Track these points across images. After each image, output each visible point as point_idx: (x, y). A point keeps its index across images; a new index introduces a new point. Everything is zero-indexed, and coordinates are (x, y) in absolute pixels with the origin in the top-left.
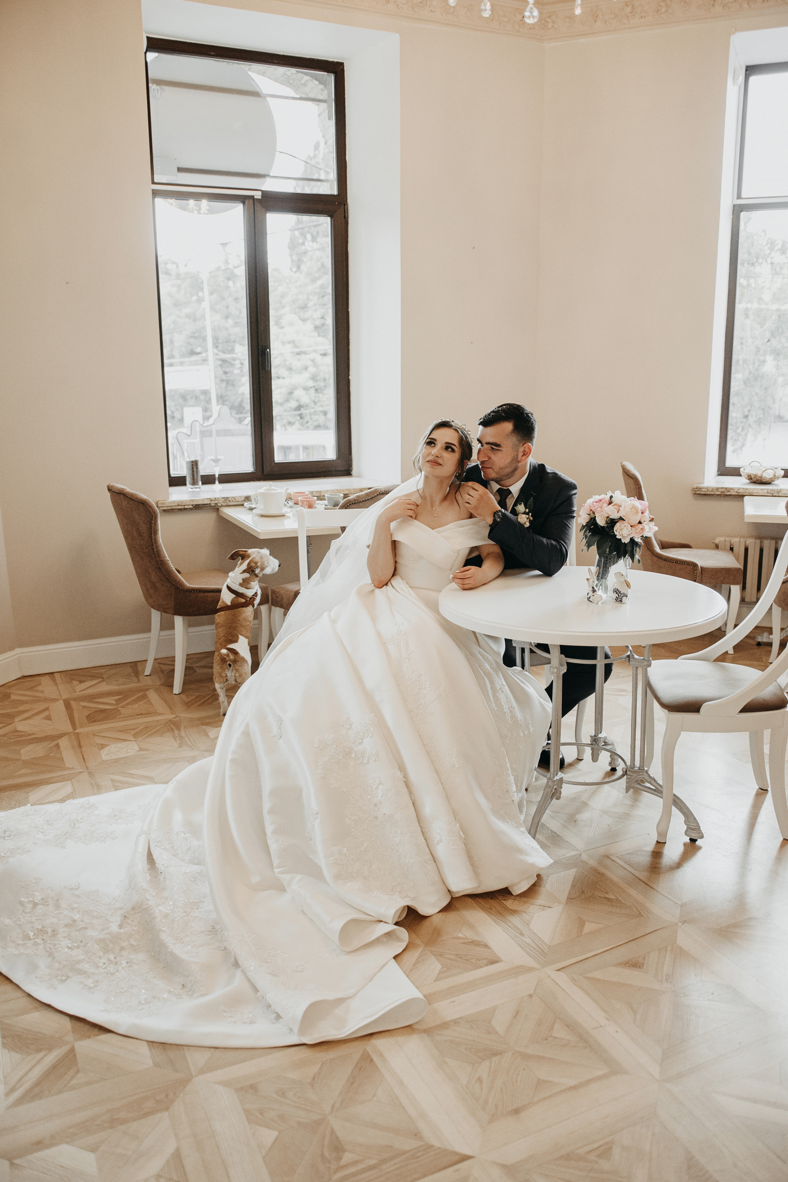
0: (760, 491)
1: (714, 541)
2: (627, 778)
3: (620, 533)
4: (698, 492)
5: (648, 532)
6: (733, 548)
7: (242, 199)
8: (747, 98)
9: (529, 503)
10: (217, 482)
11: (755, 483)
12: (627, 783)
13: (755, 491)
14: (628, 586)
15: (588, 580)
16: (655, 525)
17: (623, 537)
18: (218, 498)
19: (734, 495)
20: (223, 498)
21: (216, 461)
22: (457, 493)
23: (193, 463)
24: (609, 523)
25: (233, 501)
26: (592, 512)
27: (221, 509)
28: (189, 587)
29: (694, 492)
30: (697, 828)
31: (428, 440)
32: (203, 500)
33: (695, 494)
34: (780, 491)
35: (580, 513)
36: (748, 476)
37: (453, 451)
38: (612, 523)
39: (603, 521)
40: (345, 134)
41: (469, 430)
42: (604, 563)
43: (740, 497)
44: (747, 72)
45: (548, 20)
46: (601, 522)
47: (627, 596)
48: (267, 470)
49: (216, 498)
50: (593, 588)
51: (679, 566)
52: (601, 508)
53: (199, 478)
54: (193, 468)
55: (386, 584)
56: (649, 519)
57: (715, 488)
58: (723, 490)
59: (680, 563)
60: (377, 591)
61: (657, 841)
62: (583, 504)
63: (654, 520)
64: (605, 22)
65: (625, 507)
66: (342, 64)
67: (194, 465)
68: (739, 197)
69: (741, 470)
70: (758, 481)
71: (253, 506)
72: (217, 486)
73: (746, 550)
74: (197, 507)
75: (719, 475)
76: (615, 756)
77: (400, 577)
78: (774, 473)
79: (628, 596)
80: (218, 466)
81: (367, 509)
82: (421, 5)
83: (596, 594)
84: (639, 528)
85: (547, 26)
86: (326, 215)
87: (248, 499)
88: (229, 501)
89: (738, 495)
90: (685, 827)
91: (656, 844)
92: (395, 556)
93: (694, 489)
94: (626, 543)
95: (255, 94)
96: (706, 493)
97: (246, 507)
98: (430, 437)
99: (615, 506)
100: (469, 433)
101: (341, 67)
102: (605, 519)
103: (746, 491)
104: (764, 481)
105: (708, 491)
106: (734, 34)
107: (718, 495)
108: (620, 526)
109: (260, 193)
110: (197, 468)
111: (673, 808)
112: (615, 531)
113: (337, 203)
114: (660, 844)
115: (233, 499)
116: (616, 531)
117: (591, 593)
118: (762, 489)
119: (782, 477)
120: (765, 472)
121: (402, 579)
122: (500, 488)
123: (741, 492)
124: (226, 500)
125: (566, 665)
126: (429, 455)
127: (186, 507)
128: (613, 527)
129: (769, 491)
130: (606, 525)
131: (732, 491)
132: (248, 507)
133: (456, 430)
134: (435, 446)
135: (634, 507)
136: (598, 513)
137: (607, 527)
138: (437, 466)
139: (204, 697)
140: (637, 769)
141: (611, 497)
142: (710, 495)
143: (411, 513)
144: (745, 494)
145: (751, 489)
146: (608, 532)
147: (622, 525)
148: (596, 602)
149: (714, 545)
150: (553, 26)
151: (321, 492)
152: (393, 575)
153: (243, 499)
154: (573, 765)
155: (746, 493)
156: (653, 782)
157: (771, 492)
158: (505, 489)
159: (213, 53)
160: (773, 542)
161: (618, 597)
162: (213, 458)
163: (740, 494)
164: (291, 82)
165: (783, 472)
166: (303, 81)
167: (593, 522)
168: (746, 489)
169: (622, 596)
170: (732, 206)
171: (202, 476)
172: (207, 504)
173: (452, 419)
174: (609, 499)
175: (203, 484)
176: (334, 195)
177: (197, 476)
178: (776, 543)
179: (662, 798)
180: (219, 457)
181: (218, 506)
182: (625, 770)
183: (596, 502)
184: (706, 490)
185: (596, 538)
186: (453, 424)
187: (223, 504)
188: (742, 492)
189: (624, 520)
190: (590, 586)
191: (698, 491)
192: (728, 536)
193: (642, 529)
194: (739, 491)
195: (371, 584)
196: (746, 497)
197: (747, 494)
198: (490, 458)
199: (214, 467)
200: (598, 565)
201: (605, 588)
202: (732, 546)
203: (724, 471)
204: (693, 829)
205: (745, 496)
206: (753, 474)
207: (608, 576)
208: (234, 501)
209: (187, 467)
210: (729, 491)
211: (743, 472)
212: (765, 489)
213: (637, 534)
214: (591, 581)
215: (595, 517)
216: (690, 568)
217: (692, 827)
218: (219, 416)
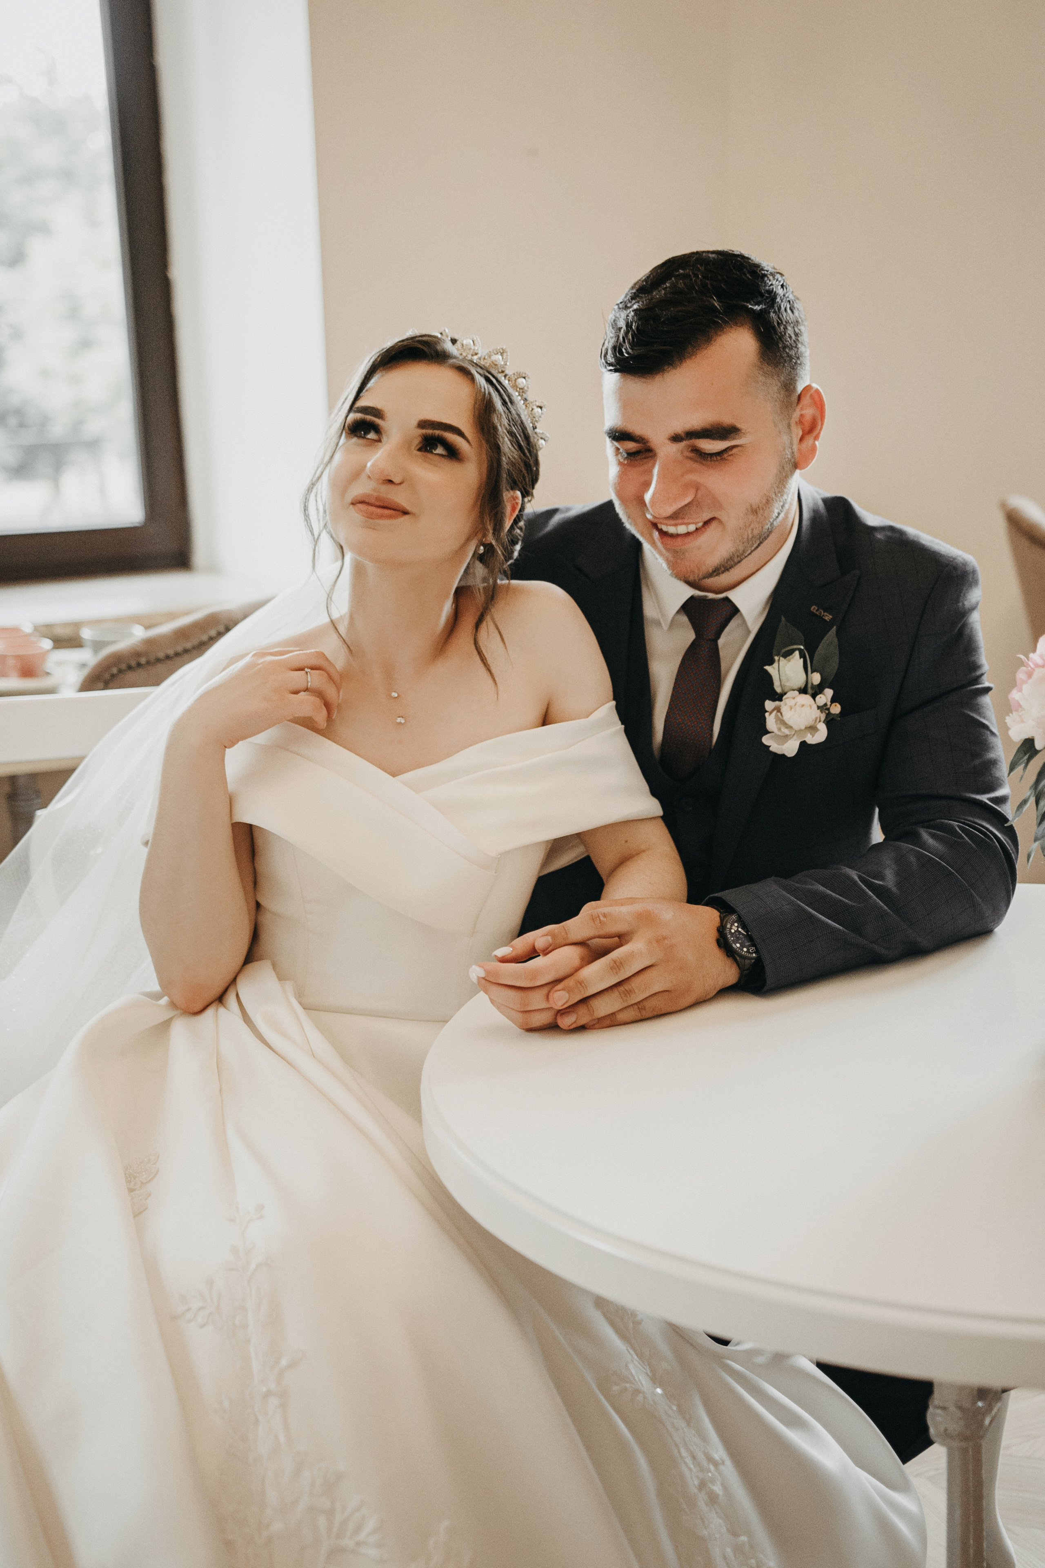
9: (821, 650)
22: (484, 626)
31: (353, 416)
37: (453, 453)
41: (521, 370)
55: (220, 999)
60: (180, 1028)
77: (274, 966)
81: (155, 691)
92: (255, 883)
98: (361, 403)
100: (521, 382)
121: (281, 977)
122: (692, 598)
126: (356, 474)
133: (463, 371)
134: (379, 441)
138: (390, 517)
143: (306, 705)
152: (250, 958)
158: (713, 600)
173: (450, 333)
186: (448, 346)
195: (157, 997)
198: (697, 487)
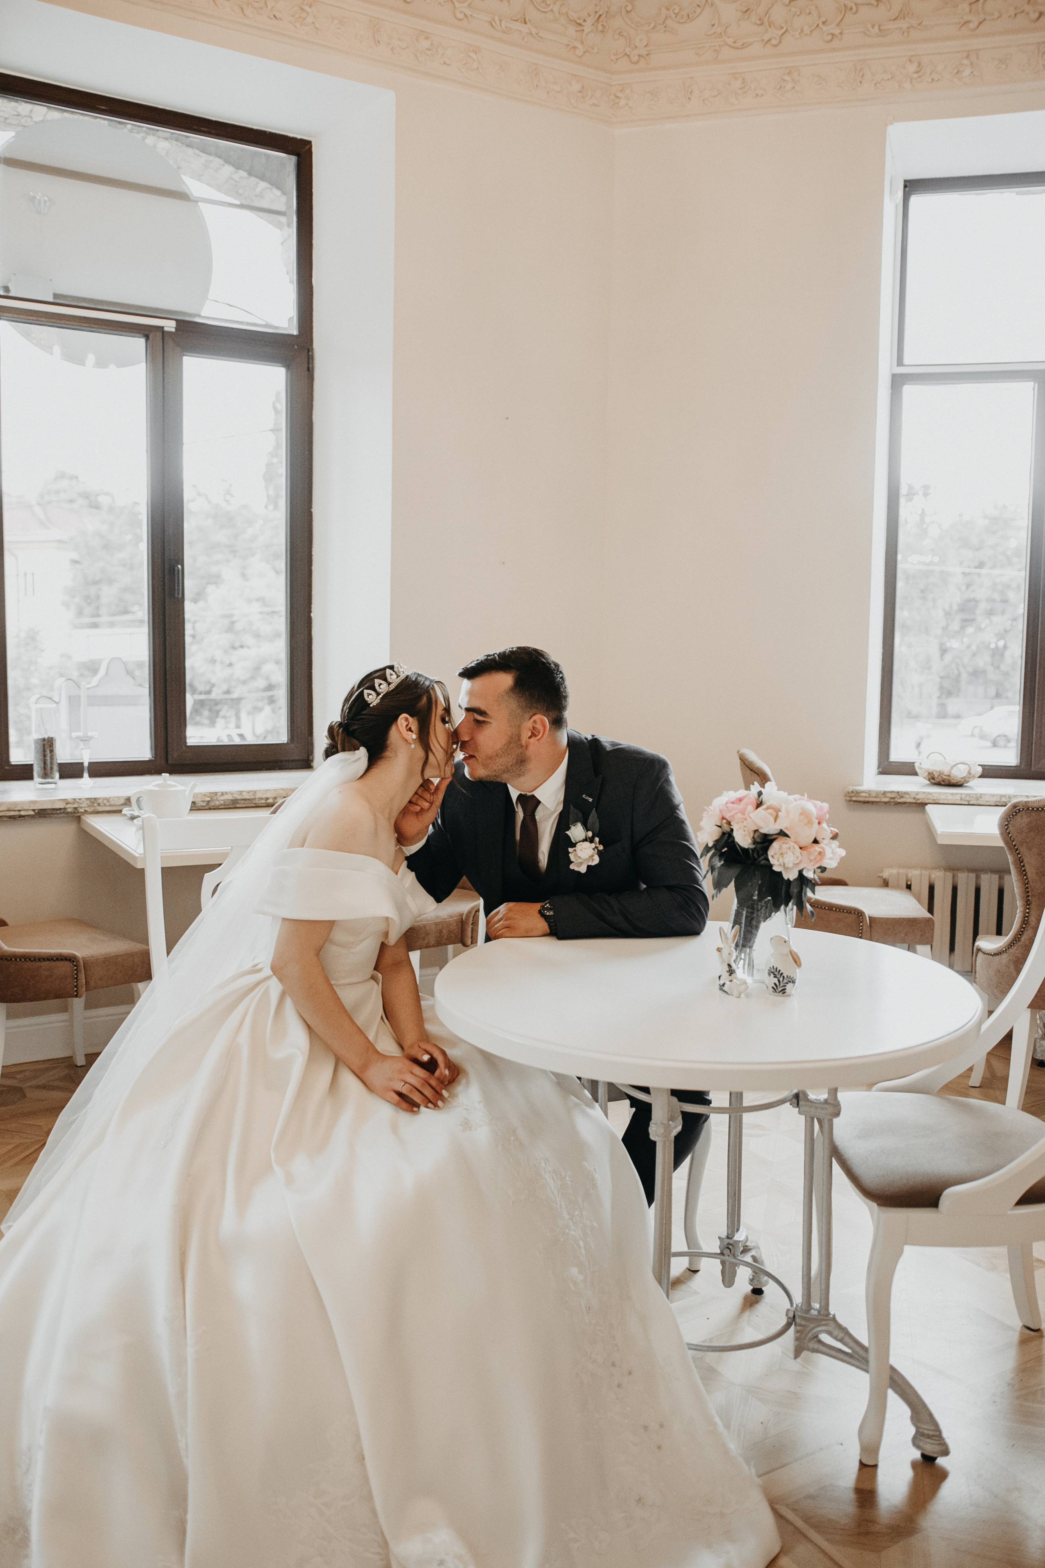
0: (950, 797)
1: (881, 875)
2: (797, 1332)
3: (781, 860)
4: (854, 799)
5: (831, 859)
6: (910, 885)
7: (145, 332)
8: (907, 222)
10: (86, 775)
11: (939, 784)
12: (797, 1339)
13: (943, 797)
14: (796, 962)
15: (719, 950)
16: (839, 847)
17: (786, 868)
18: (80, 799)
19: (910, 803)
20: (88, 799)
21: (86, 740)
23: (46, 742)
24: (758, 843)
25: (105, 805)
26: (724, 821)
27: (83, 817)
28: (6, 952)
29: (848, 798)
30: (937, 1433)
32: (53, 802)
33: (850, 801)
34: (981, 797)
35: (702, 823)
36: (929, 773)
38: (765, 841)
39: (747, 838)
40: (311, 245)
42: (747, 917)
43: (921, 806)
44: (907, 189)
45: (619, 94)
46: (743, 840)
47: (794, 982)
48: (174, 755)
49: (75, 799)
50: (729, 965)
51: (833, 915)
52: (743, 814)
53: (56, 768)
54: (44, 751)
56: (831, 836)
57: (880, 791)
58: (893, 795)
59: (836, 910)
61: (861, 1463)
62: (706, 808)
63: (839, 837)
64: (703, 100)
65: (788, 812)
66: (310, 143)
67: (47, 746)
68: (900, 363)
69: (916, 765)
70: (944, 781)
71: (136, 813)
72: (86, 780)
73: (931, 888)
74: (43, 814)
75: (881, 773)
76: (766, 1278)
78: (968, 769)
79: (797, 981)
80: (89, 748)
82: (429, 52)
83: (736, 978)
84: (815, 851)
85: (618, 103)
86: (280, 365)
87: (128, 801)
88: (99, 805)
89: (915, 803)
90: (912, 1430)
91: (860, 1469)
93: (849, 793)
94: (791, 879)
95: (182, 196)
96: (867, 799)
97: (125, 815)
99: (770, 811)
101: (307, 147)
102: (752, 835)
103: (928, 796)
104: (954, 781)
105: (870, 797)
106: (891, 124)
107: (886, 803)
108: (780, 848)
109: (173, 324)
110: (52, 751)
111: (890, 1392)
112: (770, 858)
113: (296, 347)
114: (867, 1469)
115: (105, 802)
116: (772, 857)
117: (725, 975)
118: (952, 794)
119: (980, 777)
120: (955, 768)
122: (519, 796)
123: (921, 798)
124: (93, 803)
125: (680, 1118)
127: (22, 813)
128: (766, 849)
129: (963, 796)
130: (752, 846)
131: (907, 796)
132: (129, 816)
135: (804, 813)
136: (738, 823)
137: (753, 850)
139: (28, 1148)
140: (815, 1313)
141: (760, 794)
142: (873, 802)
144: (927, 802)
145: (936, 793)
146: (755, 859)
147: (784, 846)
148: (735, 993)
149: (881, 881)
150: (627, 104)
151: (255, 792)
153: (122, 801)
154: (685, 1283)
155: (928, 799)
156: (847, 1339)
157: (967, 798)
159: (103, 107)
160: (995, 877)
161: (777, 983)
162: (81, 734)
163: (919, 802)
164: (240, 191)
165: (980, 769)
166: (258, 190)
167: (727, 840)
168: (929, 793)
169: (785, 981)
170: (891, 376)
171: (60, 765)
172: (60, 809)
174: (756, 796)
175: (61, 777)
176: (293, 336)
177: (52, 763)
178: (1001, 878)
179: (867, 1371)
180: (90, 734)
181: (78, 812)
182: (791, 1315)
183: (733, 803)
184: (867, 795)
185: (735, 871)
187: (87, 809)
188: (923, 799)
189: (787, 836)
190: (723, 961)
191: (855, 796)
192: (904, 867)
193: (820, 853)
194: (917, 797)
196: (929, 805)
197: (930, 801)
199: (82, 749)
200: (737, 922)
201: (749, 965)
202: (909, 883)
203: (887, 768)
204: (929, 1437)
205: (926, 804)
206: (936, 772)
207: (754, 942)
208: (108, 804)
209: (36, 748)
210: (902, 797)
211: (920, 768)
212: (957, 794)
213: (812, 863)
214: (725, 952)
215: (732, 830)
216: (851, 918)
217: (926, 1432)
218: (107, 674)
